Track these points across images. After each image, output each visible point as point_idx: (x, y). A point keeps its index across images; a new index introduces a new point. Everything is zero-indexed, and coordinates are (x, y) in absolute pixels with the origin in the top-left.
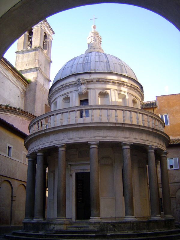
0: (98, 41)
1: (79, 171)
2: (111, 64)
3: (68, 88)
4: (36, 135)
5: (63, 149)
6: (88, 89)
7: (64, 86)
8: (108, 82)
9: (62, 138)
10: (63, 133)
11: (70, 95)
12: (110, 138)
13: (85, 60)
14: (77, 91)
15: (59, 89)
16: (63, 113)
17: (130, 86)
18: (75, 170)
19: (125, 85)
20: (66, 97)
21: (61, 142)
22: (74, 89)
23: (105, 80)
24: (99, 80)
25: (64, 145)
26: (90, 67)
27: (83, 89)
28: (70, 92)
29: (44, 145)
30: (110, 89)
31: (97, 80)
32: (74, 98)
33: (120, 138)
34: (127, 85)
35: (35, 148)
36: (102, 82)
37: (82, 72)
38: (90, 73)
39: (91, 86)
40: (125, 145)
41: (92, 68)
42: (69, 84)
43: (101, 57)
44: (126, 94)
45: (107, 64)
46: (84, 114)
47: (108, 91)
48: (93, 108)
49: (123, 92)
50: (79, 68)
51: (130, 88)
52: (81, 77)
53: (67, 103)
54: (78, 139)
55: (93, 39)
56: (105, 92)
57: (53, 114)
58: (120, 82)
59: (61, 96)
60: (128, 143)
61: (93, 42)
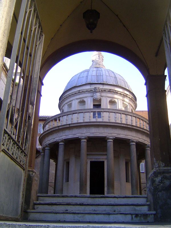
0: (101, 59)
1: (93, 160)
2: (118, 80)
3: (85, 94)
4: (60, 128)
5: (85, 140)
6: (102, 96)
7: (80, 91)
8: (116, 93)
9: (85, 132)
10: (85, 128)
11: (85, 99)
12: (123, 136)
13: (98, 73)
14: (92, 96)
15: (75, 93)
16: (85, 112)
17: (131, 99)
18: (90, 159)
19: (128, 97)
20: (82, 100)
21: (83, 135)
22: (89, 95)
23: (115, 91)
24: (110, 90)
25: (87, 138)
26: (103, 79)
27: (98, 96)
28: (86, 97)
29: (67, 136)
30: (118, 99)
31: (109, 90)
32: (89, 102)
33: (129, 136)
34: (129, 97)
35: (57, 139)
36: (113, 93)
37: (97, 83)
38: (103, 84)
39: (103, 94)
40: (133, 141)
41: (104, 80)
42: (85, 91)
43: (109, 72)
44: (128, 104)
45: (115, 79)
46: (97, 115)
47: (116, 100)
48: (111, 111)
49: (126, 102)
50: (94, 79)
51: (130, 99)
52: (97, 86)
53: (81, 105)
54: (98, 134)
55: (98, 57)
56: (113, 100)
57: (76, 112)
58: (125, 94)
59: (77, 99)
60: (135, 141)
61: (97, 59)
